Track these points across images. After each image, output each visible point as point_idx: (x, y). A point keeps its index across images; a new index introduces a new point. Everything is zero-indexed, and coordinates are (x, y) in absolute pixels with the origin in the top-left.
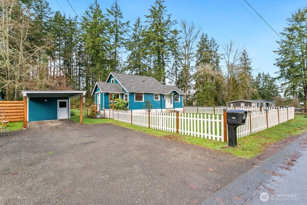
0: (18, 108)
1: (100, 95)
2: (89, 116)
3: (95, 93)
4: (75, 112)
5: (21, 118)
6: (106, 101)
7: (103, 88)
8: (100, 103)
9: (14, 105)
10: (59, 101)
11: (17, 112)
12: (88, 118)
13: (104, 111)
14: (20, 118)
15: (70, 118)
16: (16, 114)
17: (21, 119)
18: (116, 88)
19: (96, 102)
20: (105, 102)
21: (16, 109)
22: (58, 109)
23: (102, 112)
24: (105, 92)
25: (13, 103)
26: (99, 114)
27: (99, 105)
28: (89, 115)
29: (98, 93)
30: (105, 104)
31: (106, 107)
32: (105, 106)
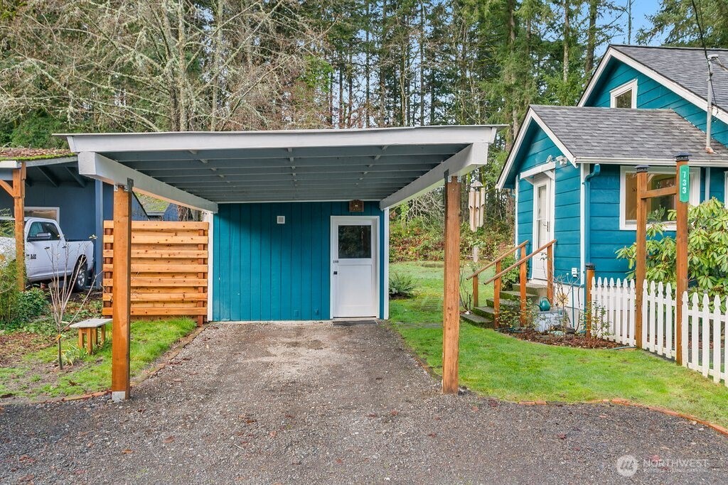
0: (175, 252)
1: (551, 186)
2: (484, 315)
3: (523, 175)
4: (414, 277)
5: (187, 302)
6: (602, 223)
7: (578, 137)
8: (549, 236)
9: (162, 239)
10: (336, 222)
11: (173, 274)
12: (482, 325)
13: (587, 287)
14: (183, 302)
15: (386, 316)
16: (168, 281)
17: (186, 306)
18: (667, 133)
19: (526, 232)
20: (591, 231)
21: (169, 260)
22: (333, 268)
23: (571, 297)
24: (598, 161)
25: (156, 231)
26: (547, 309)
27: (549, 247)
28: (482, 305)
29: (542, 176)
30: (591, 243)
31: (600, 264)
32: (591, 256)
